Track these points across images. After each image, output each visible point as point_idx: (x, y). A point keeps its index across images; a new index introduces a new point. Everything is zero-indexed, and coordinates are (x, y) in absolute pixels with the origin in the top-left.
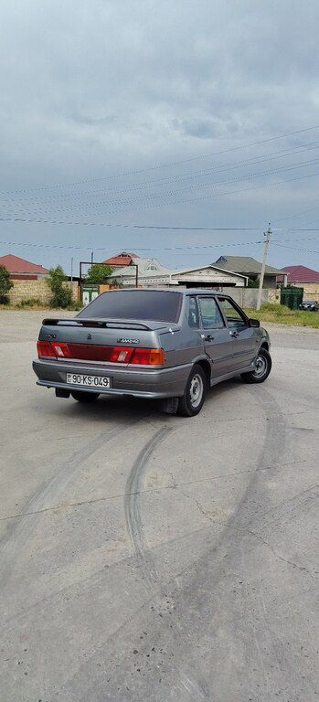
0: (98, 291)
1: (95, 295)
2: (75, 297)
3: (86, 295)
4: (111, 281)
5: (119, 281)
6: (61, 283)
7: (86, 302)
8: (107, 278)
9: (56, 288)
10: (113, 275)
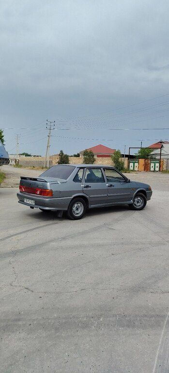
0: (138, 162)
1: (136, 164)
2: (126, 166)
3: (131, 164)
4: (149, 157)
5: (153, 156)
6: (118, 159)
7: (131, 168)
8: (148, 155)
9: (116, 161)
10: (152, 153)
